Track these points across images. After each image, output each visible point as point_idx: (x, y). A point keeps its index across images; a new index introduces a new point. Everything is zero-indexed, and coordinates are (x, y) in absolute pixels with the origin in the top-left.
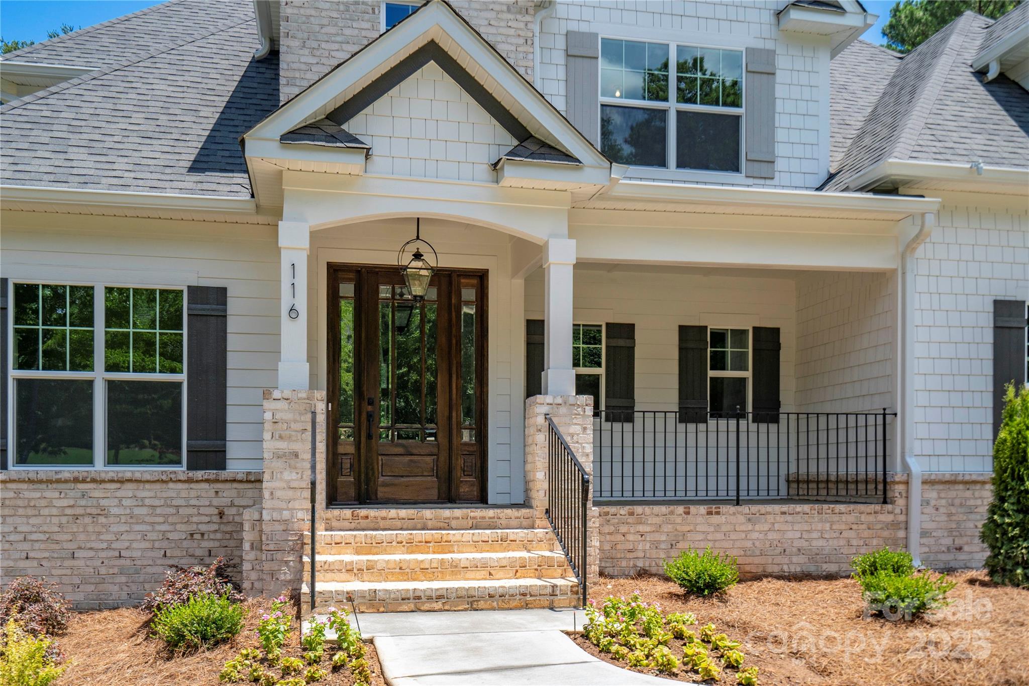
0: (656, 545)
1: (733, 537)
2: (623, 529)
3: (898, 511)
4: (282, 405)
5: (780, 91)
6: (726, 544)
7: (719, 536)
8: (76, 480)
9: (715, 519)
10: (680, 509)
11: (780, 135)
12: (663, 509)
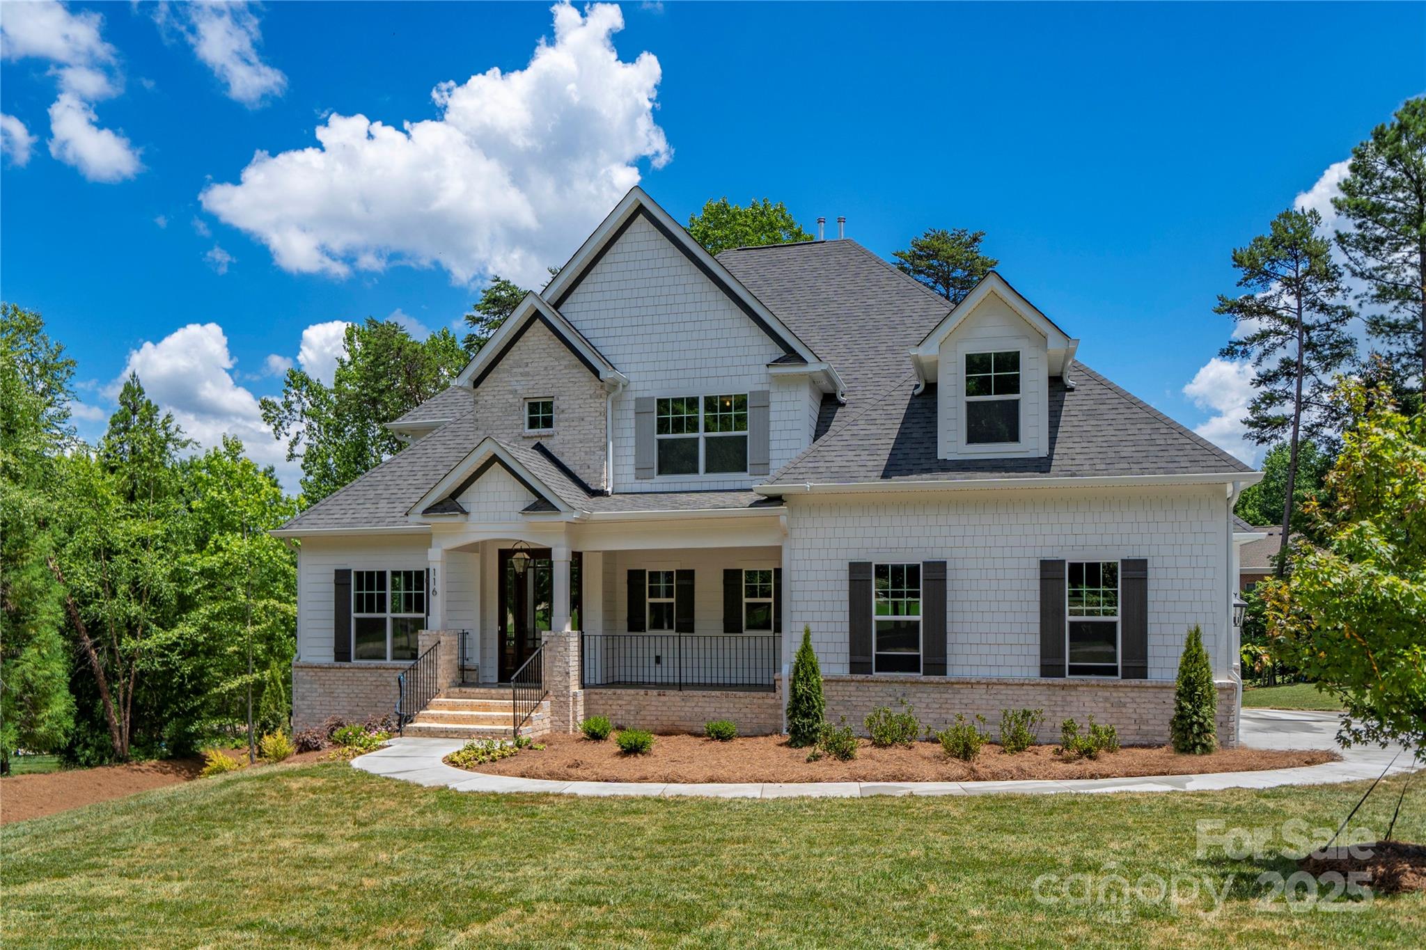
0: (628, 712)
1: (673, 709)
2: (610, 702)
3: (778, 697)
4: (427, 638)
5: (772, 417)
6: (668, 713)
7: (665, 708)
8: (377, 668)
9: (662, 698)
10: (642, 692)
11: (773, 445)
12: (632, 691)
